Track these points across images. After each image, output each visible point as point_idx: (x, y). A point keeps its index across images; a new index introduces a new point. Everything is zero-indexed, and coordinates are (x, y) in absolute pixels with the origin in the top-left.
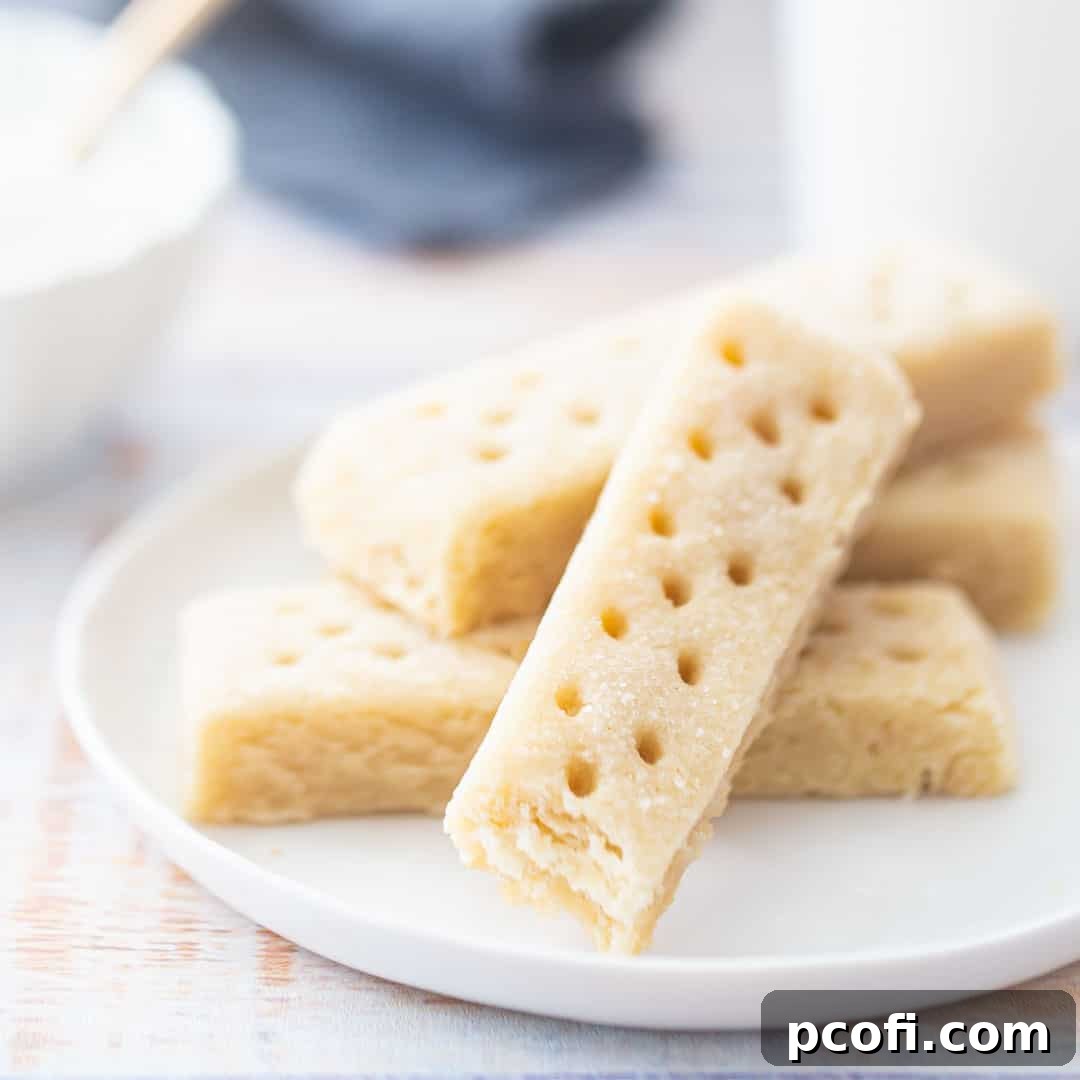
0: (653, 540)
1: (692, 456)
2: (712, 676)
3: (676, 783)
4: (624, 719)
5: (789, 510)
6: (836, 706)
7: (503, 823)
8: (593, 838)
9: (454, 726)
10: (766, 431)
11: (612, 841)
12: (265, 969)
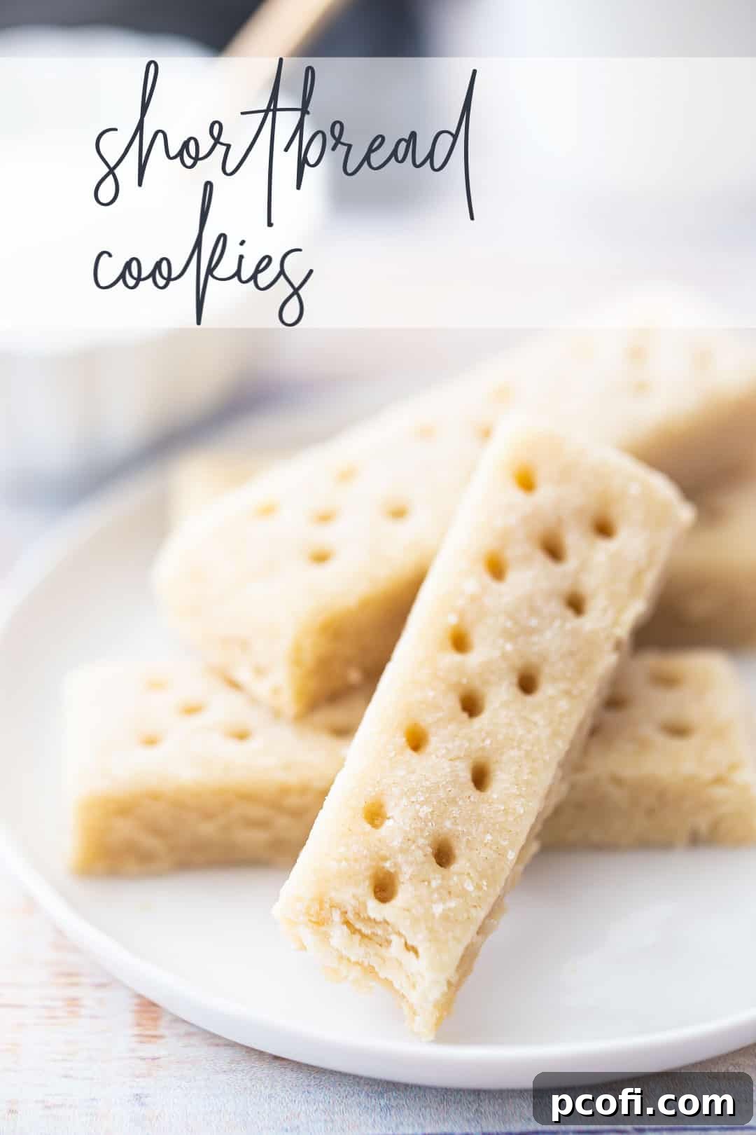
0: (452, 658)
1: (487, 579)
2: (500, 783)
3: (465, 886)
4: (422, 830)
5: (573, 622)
6: (617, 781)
7: (320, 922)
8: (394, 938)
9: (293, 801)
10: (554, 551)
11: (410, 943)
12: (139, 1025)
